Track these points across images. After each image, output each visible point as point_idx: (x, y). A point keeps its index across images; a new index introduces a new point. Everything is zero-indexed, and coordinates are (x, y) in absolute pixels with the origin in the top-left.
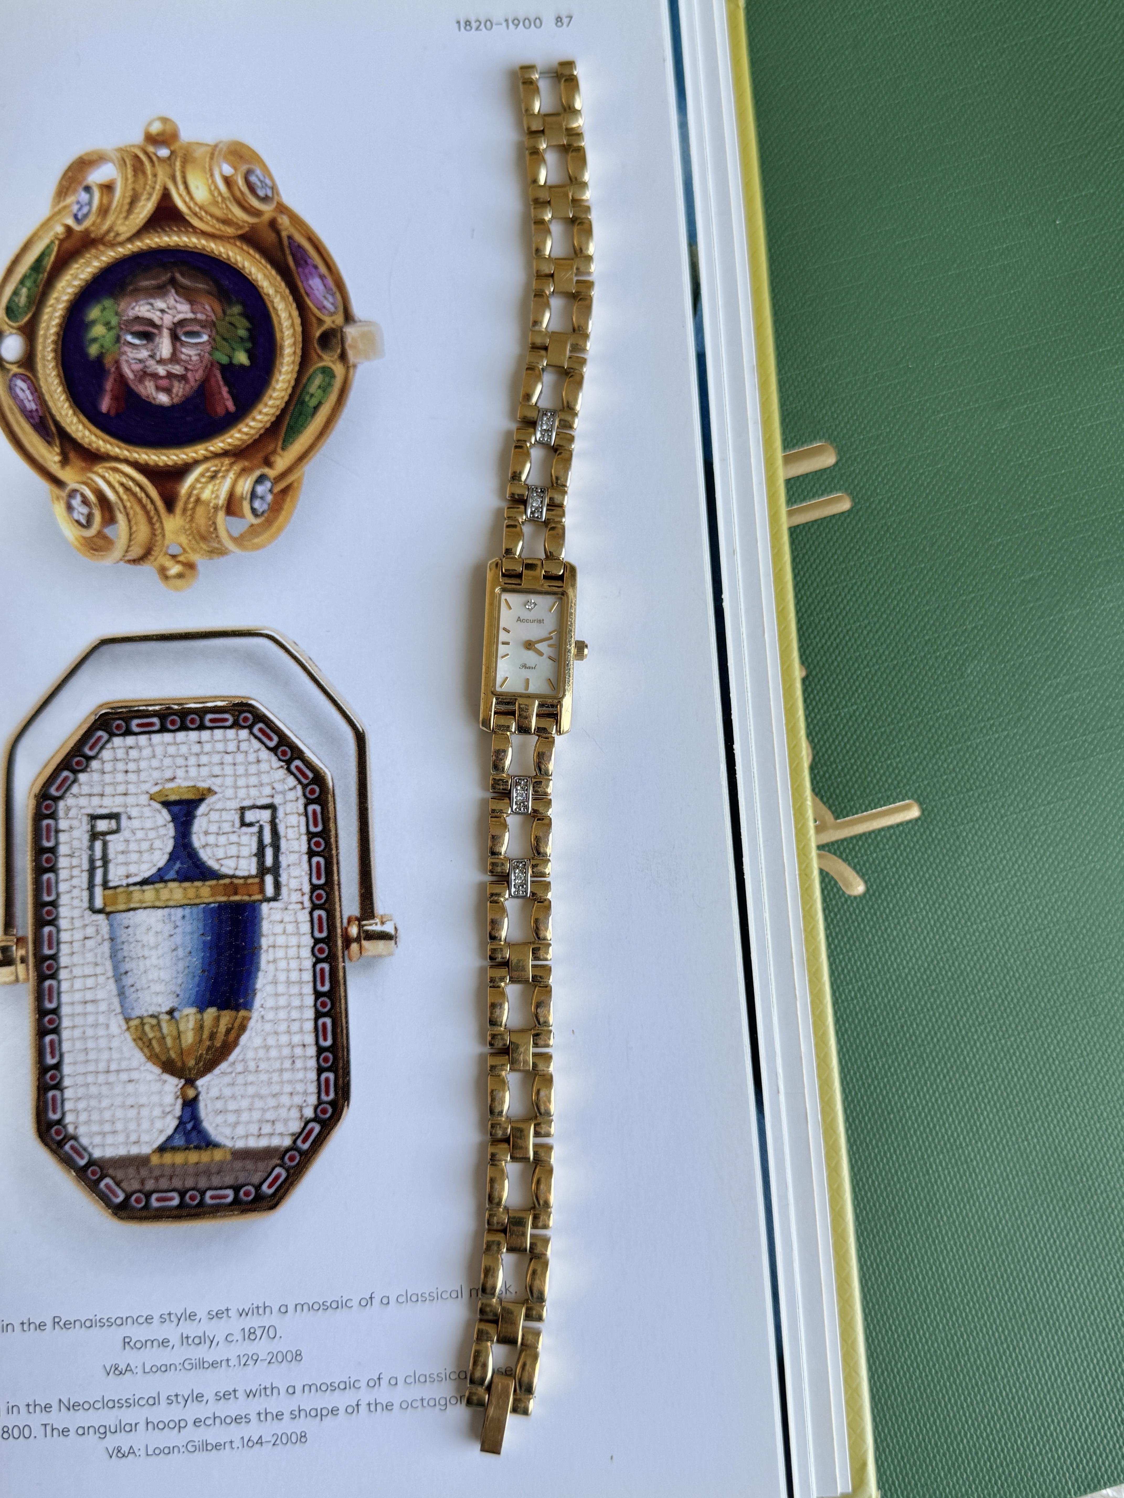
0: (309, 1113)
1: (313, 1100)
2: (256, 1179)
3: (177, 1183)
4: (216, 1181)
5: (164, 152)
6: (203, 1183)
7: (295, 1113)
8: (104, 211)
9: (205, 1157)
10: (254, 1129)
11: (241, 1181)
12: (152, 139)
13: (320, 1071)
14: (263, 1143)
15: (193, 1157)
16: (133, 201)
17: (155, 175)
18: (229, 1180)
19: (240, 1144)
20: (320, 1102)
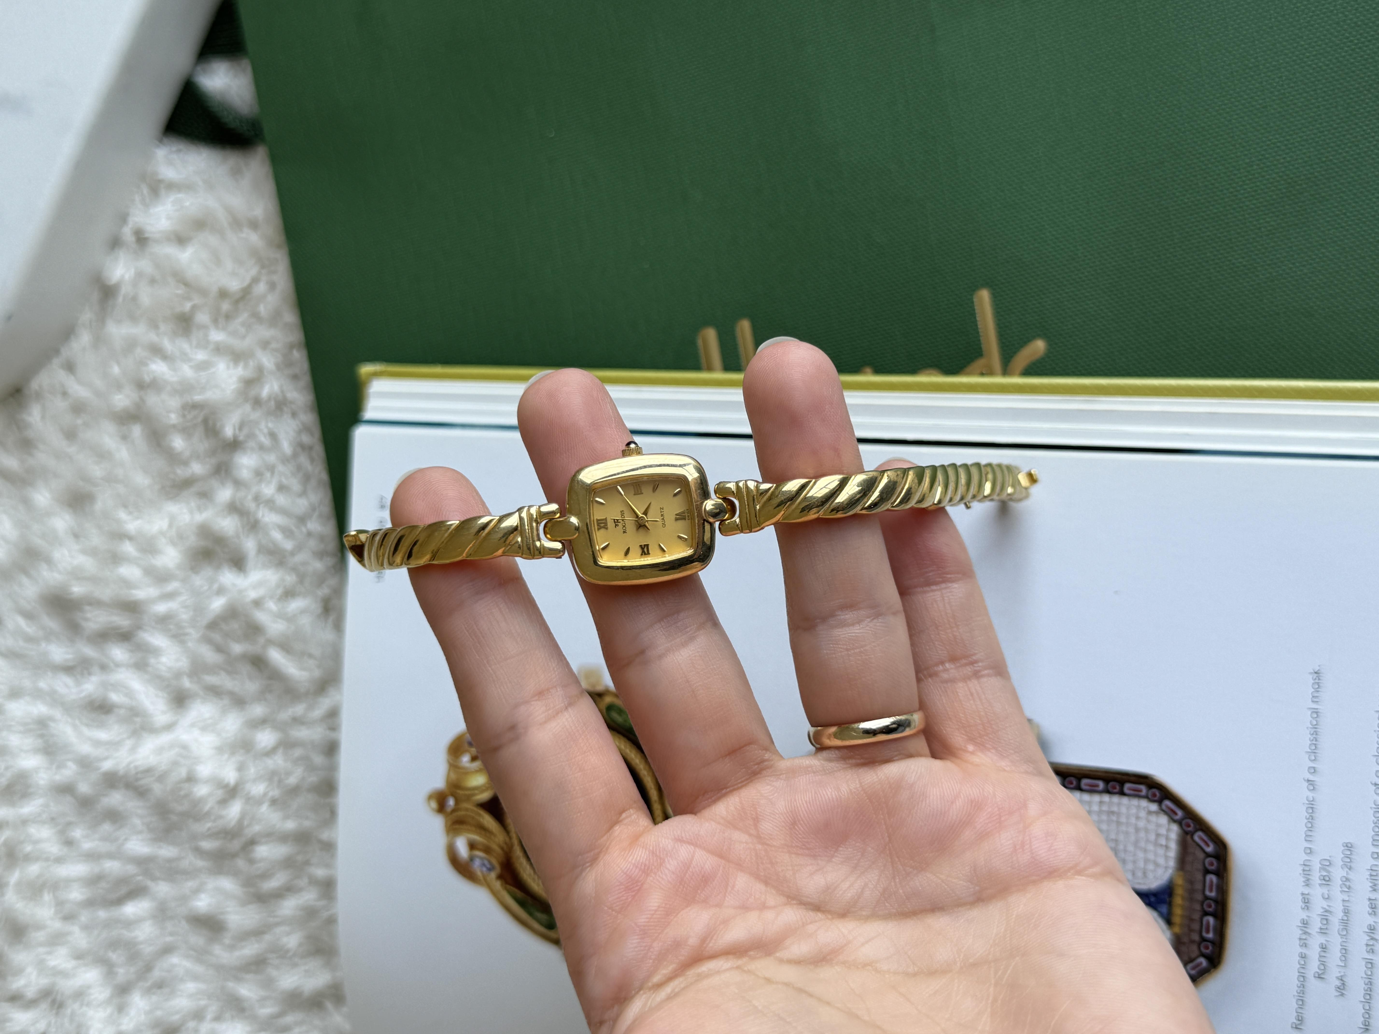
0: (1154, 807)
1: (1144, 803)
2: (1201, 855)
3: (1197, 916)
4: (1199, 886)
5: (451, 802)
6: (1199, 897)
7: (1153, 818)
8: (487, 850)
9: (1179, 891)
10: (1161, 851)
11: (1200, 867)
12: (441, 808)
13: (1122, 793)
14: (1173, 846)
15: (1178, 900)
16: (482, 828)
17: (467, 810)
18: (1199, 876)
19: (1172, 863)
20: (1146, 797)
